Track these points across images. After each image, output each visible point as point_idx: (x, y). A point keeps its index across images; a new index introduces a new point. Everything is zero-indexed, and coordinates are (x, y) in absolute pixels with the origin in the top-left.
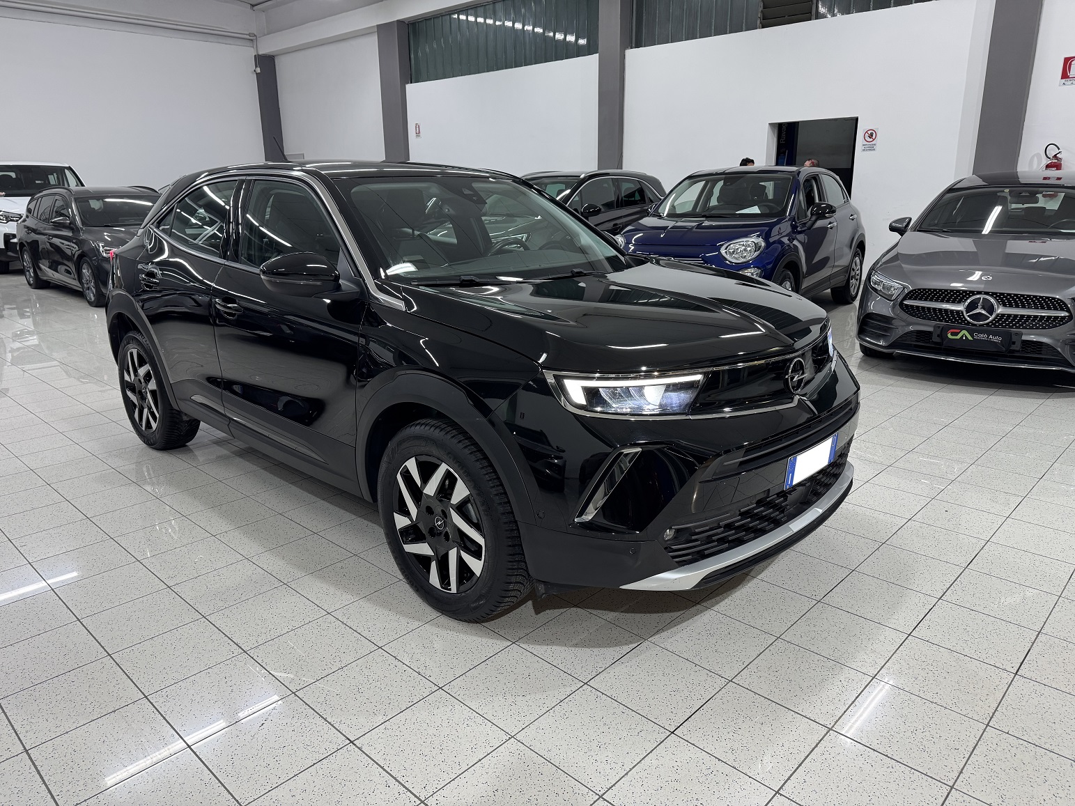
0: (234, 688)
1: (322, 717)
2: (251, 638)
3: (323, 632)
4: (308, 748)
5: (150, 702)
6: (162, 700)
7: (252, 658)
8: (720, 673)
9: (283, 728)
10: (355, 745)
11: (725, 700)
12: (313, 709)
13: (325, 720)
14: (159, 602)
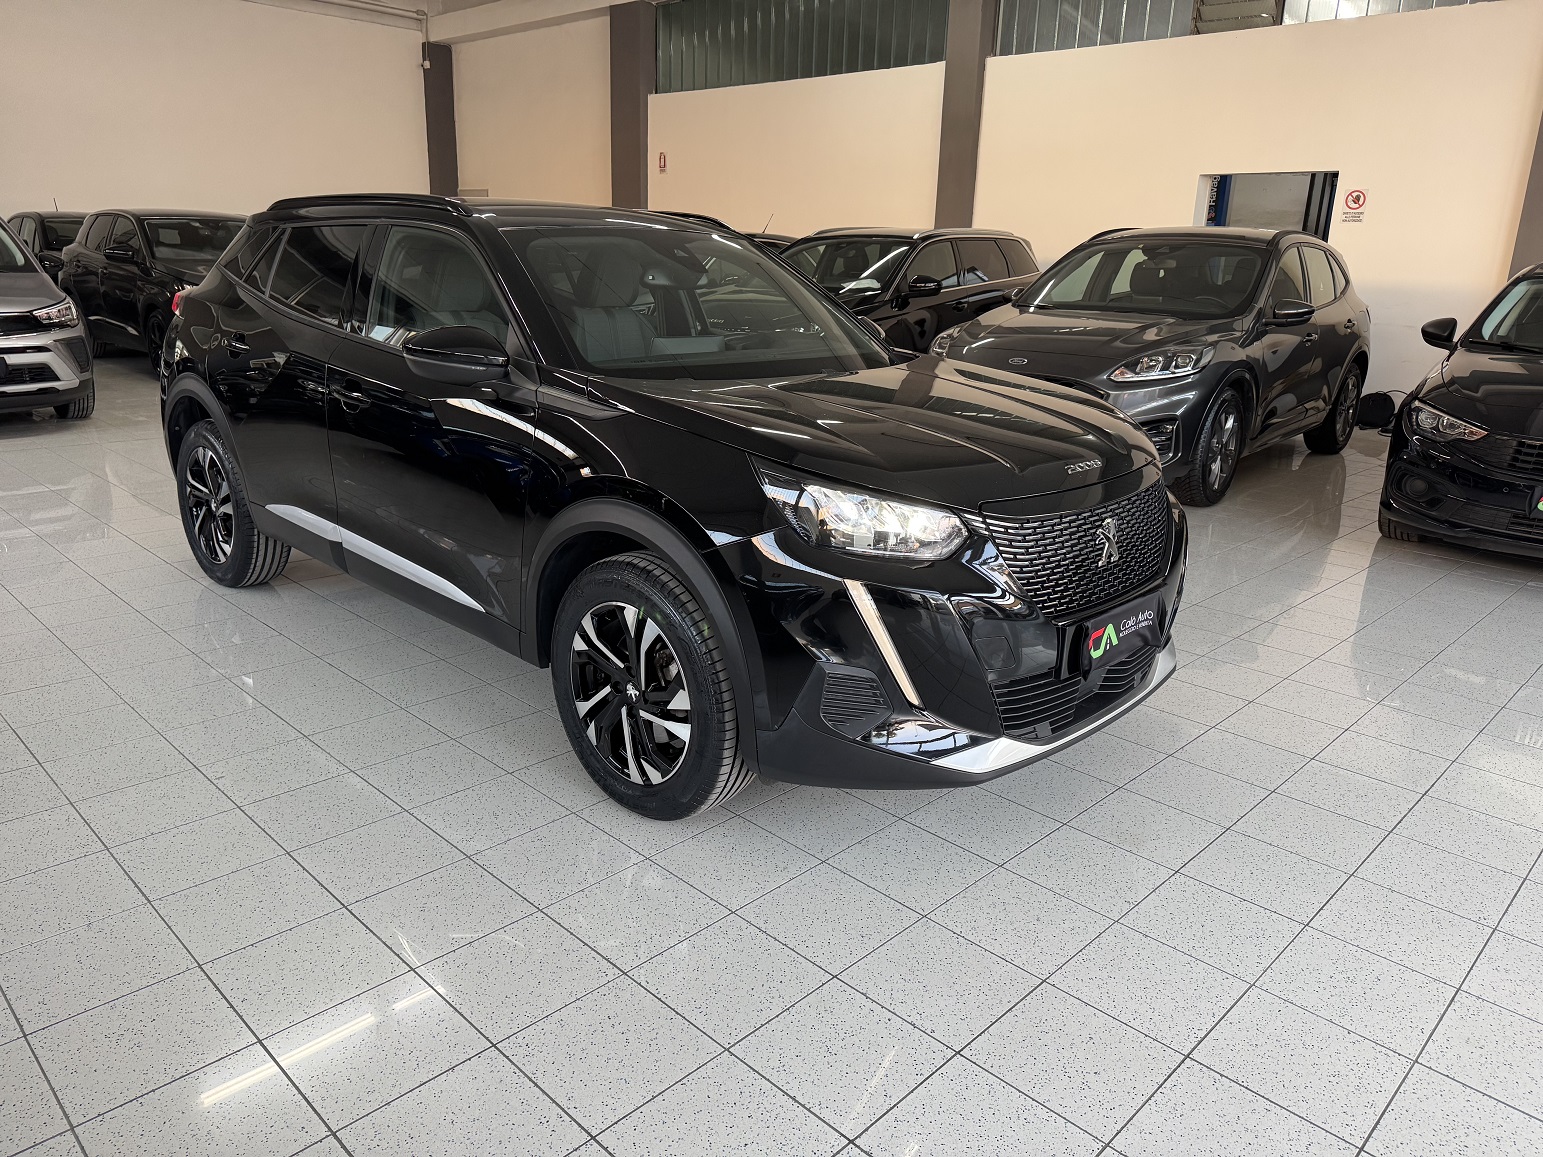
0: (631, 1036)
1: (788, 1095)
2: (625, 949)
3: (735, 945)
4: (785, 1148)
5: (505, 1055)
6: (522, 1051)
7: (640, 984)
8: (1392, 1046)
9: (731, 1110)
10: (858, 1147)
11: (1420, 1094)
12: (768, 1080)
13: (794, 1099)
14: (461, 883)
